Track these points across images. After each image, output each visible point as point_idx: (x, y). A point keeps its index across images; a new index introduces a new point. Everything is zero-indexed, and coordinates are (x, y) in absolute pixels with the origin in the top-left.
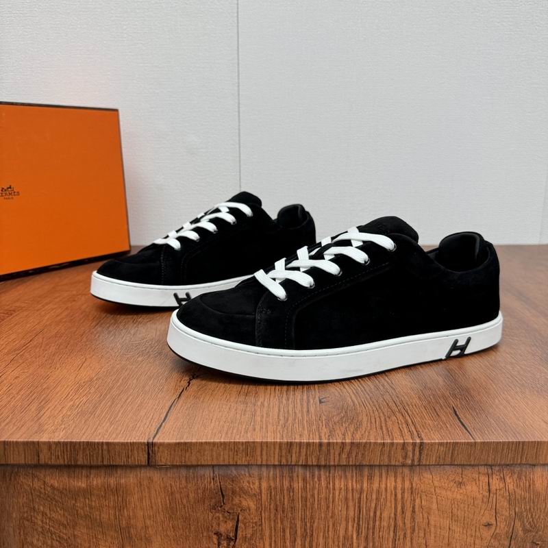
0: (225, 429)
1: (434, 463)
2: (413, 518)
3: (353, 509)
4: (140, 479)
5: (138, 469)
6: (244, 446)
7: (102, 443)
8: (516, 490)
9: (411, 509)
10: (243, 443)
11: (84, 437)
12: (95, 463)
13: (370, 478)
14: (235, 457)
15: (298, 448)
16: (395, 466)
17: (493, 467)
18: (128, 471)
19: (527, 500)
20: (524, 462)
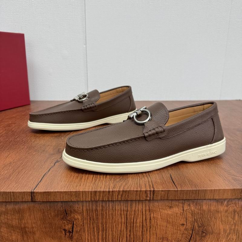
0: (67, 185)
1: (159, 199)
2: (150, 222)
3: (124, 218)
4: (29, 206)
5: (28, 203)
6: (75, 193)
7: (11, 192)
8: (195, 209)
9: (149, 218)
14: (71, 198)
15: (99, 194)
16: (142, 200)
17: (185, 201)
19: (200, 214)
20: (199, 198)
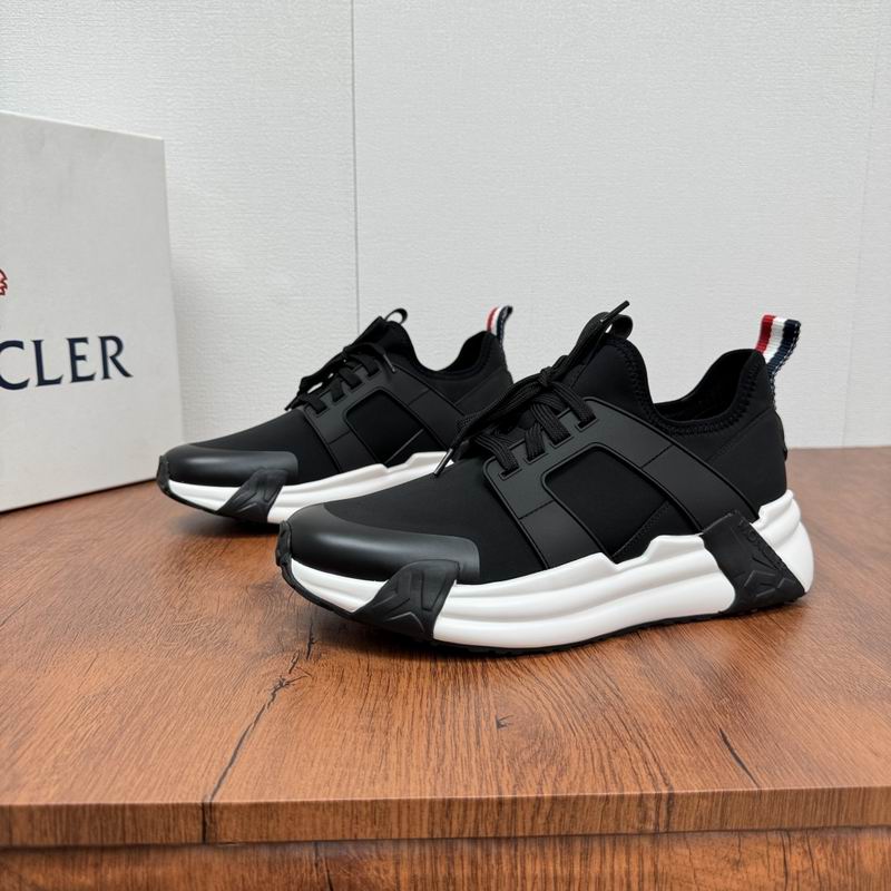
0: (337, 777)
1: (691, 829)
4: (189, 866)
5: (186, 851)
6: (369, 808)
7: (123, 807)
8: (831, 871)
10: (366, 802)
11: (92, 796)
12: (110, 843)
13: (586, 856)
14: (354, 826)
15: (462, 810)
16: (627, 834)
17: (792, 834)
18: (169, 854)
19: (850, 889)
20: (842, 823)
